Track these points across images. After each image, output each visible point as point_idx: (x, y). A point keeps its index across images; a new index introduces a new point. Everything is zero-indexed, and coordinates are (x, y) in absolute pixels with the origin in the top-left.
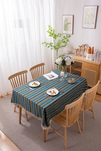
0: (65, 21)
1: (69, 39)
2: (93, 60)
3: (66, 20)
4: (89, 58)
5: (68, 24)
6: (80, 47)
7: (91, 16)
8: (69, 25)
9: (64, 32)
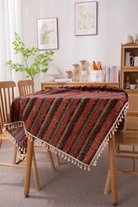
0: (43, 28)
1: (52, 57)
2: (105, 81)
3: (44, 26)
4: (97, 77)
5: (49, 32)
6: (76, 66)
7: (87, 16)
8: (49, 35)
9: (41, 47)
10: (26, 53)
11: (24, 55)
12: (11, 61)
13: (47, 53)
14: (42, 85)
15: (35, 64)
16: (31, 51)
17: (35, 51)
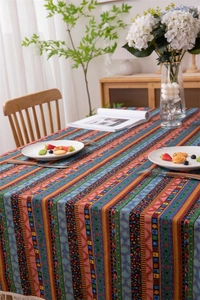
10: (70, 14)
11: (66, 18)
12: (35, 36)
13: (115, 9)
14: (103, 84)
15: (87, 39)
16: (80, 10)
17: (90, 8)
